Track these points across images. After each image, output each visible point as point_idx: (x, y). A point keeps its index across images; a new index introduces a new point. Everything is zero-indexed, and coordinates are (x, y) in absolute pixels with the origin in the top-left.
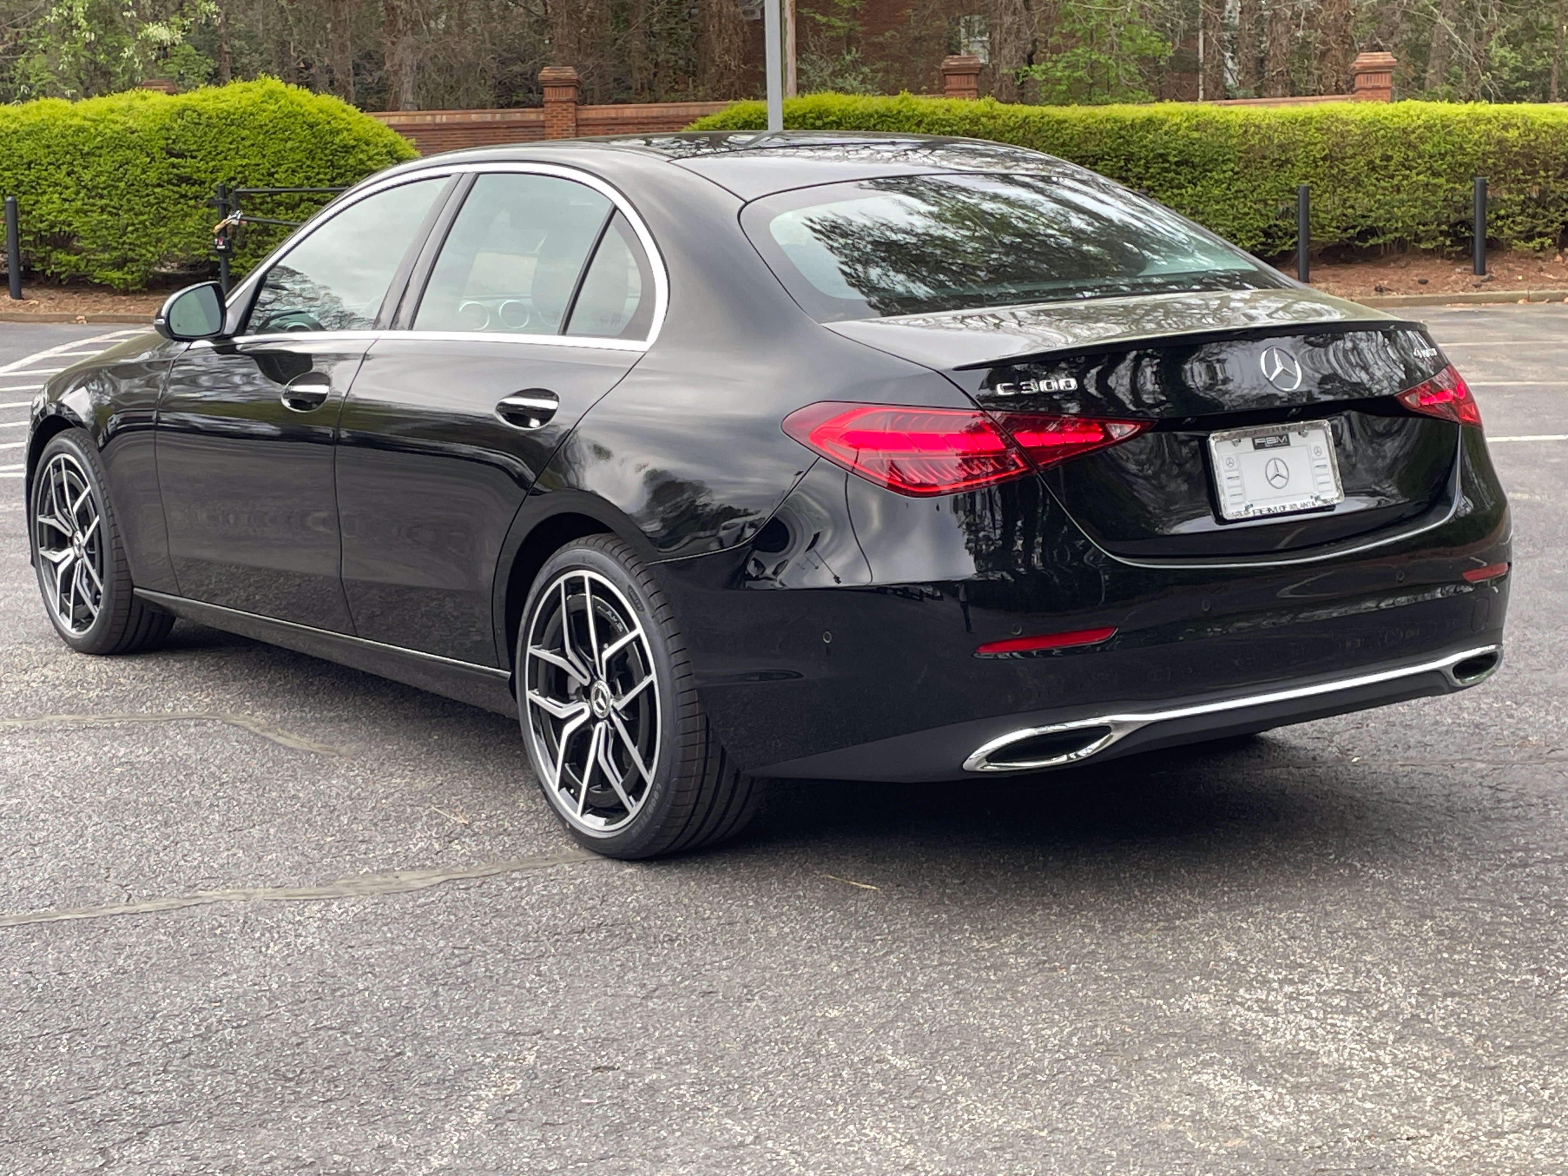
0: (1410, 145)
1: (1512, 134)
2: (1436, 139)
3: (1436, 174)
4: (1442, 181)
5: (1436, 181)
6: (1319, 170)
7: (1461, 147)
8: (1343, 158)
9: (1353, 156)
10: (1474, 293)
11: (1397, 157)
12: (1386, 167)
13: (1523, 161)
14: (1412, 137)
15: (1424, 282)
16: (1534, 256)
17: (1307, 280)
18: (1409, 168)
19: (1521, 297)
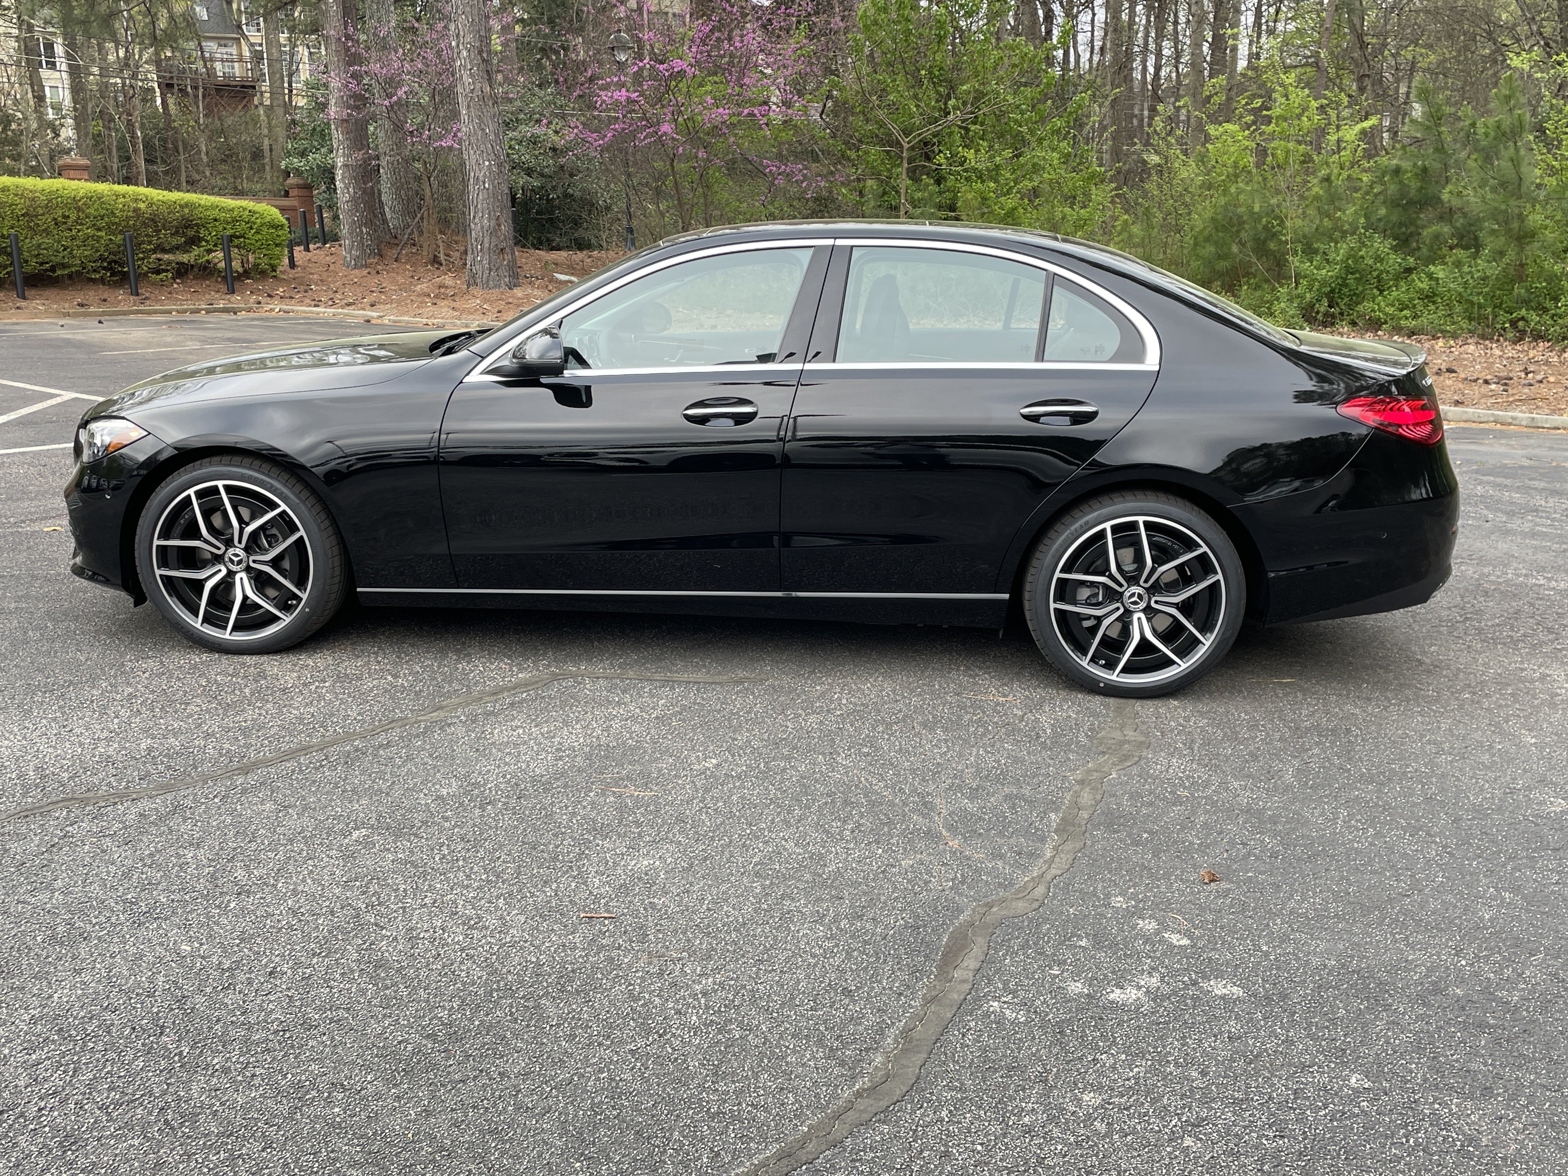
0: (79, 209)
1: (142, 206)
2: (96, 206)
3: (99, 230)
4: (102, 234)
5: (100, 233)
6: (21, 223)
7: (112, 212)
8: (36, 216)
9: (43, 215)
10: (142, 308)
11: (73, 217)
12: (65, 223)
13: (151, 223)
14: (80, 204)
15: (105, 300)
16: (162, 284)
17: (24, 298)
18: (82, 224)
19: (173, 310)
